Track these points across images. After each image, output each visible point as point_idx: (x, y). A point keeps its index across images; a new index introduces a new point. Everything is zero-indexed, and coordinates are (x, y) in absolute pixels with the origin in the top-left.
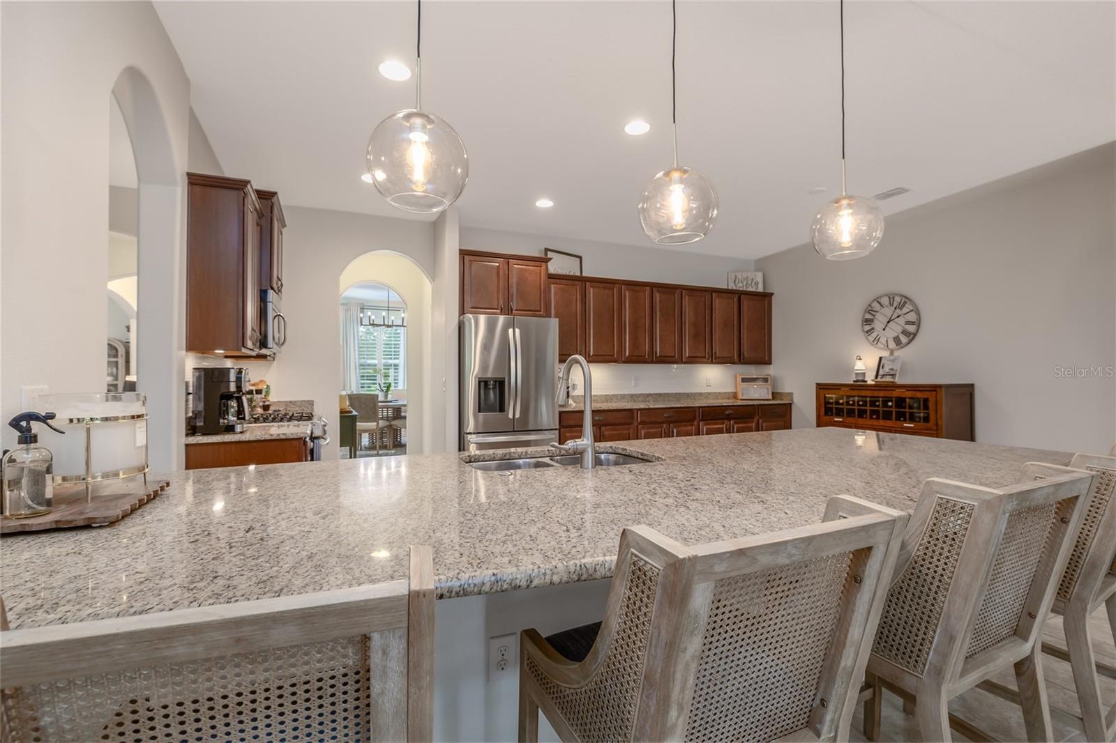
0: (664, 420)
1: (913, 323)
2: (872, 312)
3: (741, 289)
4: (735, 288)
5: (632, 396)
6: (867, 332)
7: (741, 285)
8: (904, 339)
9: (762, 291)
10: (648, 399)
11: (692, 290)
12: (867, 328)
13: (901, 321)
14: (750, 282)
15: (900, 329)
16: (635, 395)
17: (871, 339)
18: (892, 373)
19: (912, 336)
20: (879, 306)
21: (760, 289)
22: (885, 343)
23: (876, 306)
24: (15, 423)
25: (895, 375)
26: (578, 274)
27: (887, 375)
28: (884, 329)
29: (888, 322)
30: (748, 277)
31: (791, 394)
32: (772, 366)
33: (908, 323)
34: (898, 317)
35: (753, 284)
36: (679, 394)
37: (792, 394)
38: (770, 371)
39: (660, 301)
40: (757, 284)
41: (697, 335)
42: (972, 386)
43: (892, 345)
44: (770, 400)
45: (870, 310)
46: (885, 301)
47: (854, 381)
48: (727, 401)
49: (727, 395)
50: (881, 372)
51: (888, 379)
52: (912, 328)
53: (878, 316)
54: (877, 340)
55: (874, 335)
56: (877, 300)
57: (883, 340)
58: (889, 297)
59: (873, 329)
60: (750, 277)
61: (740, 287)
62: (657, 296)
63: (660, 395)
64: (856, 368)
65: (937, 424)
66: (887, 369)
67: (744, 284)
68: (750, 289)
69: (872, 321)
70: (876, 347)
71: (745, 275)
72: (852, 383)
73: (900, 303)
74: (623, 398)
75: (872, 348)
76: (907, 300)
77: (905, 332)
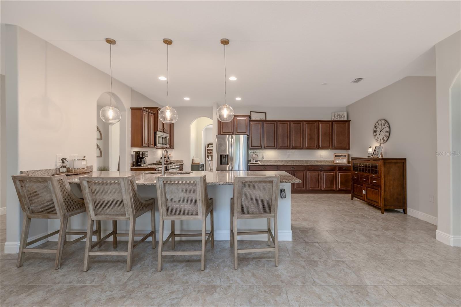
0: (291, 170)
1: (388, 132)
2: (376, 127)
3: (337, 120)
4: (334, 119)
5: (286, 161)
6: (375, 136)
7: (337, 117)
8: (385, 139)
9: (346, 120)
10: (293, 162)
11: (308, 122)
12: (375, 134)
13: (384, 131)
14: (341, 116)
15: (384, 135)
16: (288, 161)
17: (376, 139)
19: (388, 137)
20: (378, 125)
21: (345, 119)
22: (380, 140)
24: (62, 160)
25: (378, 154)
26: (265, 119)
27: (375, 154)
28: (379, 135)
29: (381, 131)
30: (340, 114)
32: (350, 150)
33: (386, 132)
34: (383, 129)
35: (342, 117)
36: (307, 161)
39: (294, 127)
40: (344, 117)
41: (310, 139)
42: (405, 159)
43: (382, 141)
44: (347, 164)
47: (368, 157)
48: (330, 164)
49: (331, 162)
51: (376, 156)
52: (387, 134)
53: (378, 129)
54: (378, 139)
55: (377, 137)
56: (377, 122)
58: (381, 121)
59: (377, 134)
60: (341, 114)
61: (336, 118)
62: (293, 125)
63: (298, 161)
64: (369, 151)
65: (380, 175)
66: (376, 152)
67: (338, 117)
68: (341, 119)
69: (376, 131)
70: (376, 142)
71: (339, 114)
72: (367, 157)
73: (384, 123)
74: (283, 162)
75: (374, 142)
76: (386, 122)
77: (386, 136)
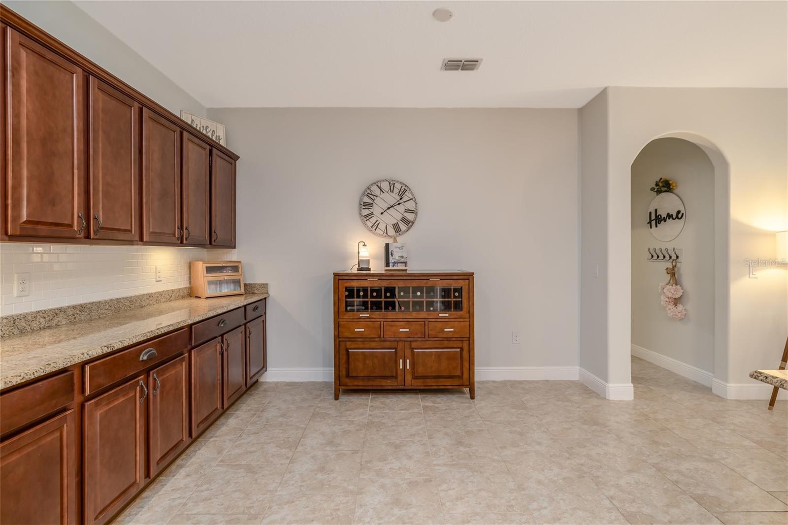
1: (412, 212)
2: (372, 196)
6: (366, 216)
8: (403, 227)
12: (365, 212)
13: (401, 208)
15: (399, 217)
17: (369, 224)
18: (402, 260)
19: (409, 223)
20: (379, 190)
22: (383, 228)
23: (375, 189)
25: (409, 263)
27: (398, 263)
29: (388, 208)
31: (265, 286)
32: (236, 249)
33: (407, 211)
34: (398, 204)
37: (267, 284)
38: (232, 256)
40: (218, 139)
43: (391, 232)
44: (243, 295)
45: (368, 193)
46: (385, 186)
50: (391, 260)
51: (403, 267)
52: (410, 216)
53: (377, 200)
54: (376, 226)
55: (373, 220)
56: (377, 184)
57: (382, 226)
58: (390, 183)
59: (372, 213)
60: (211, 128)
64: (360, 255)
69: (371, 205)
70: (374, 234)
73: (400, 190)
75: (370, 234)
76: (406, 188)
77: (404, 220)
